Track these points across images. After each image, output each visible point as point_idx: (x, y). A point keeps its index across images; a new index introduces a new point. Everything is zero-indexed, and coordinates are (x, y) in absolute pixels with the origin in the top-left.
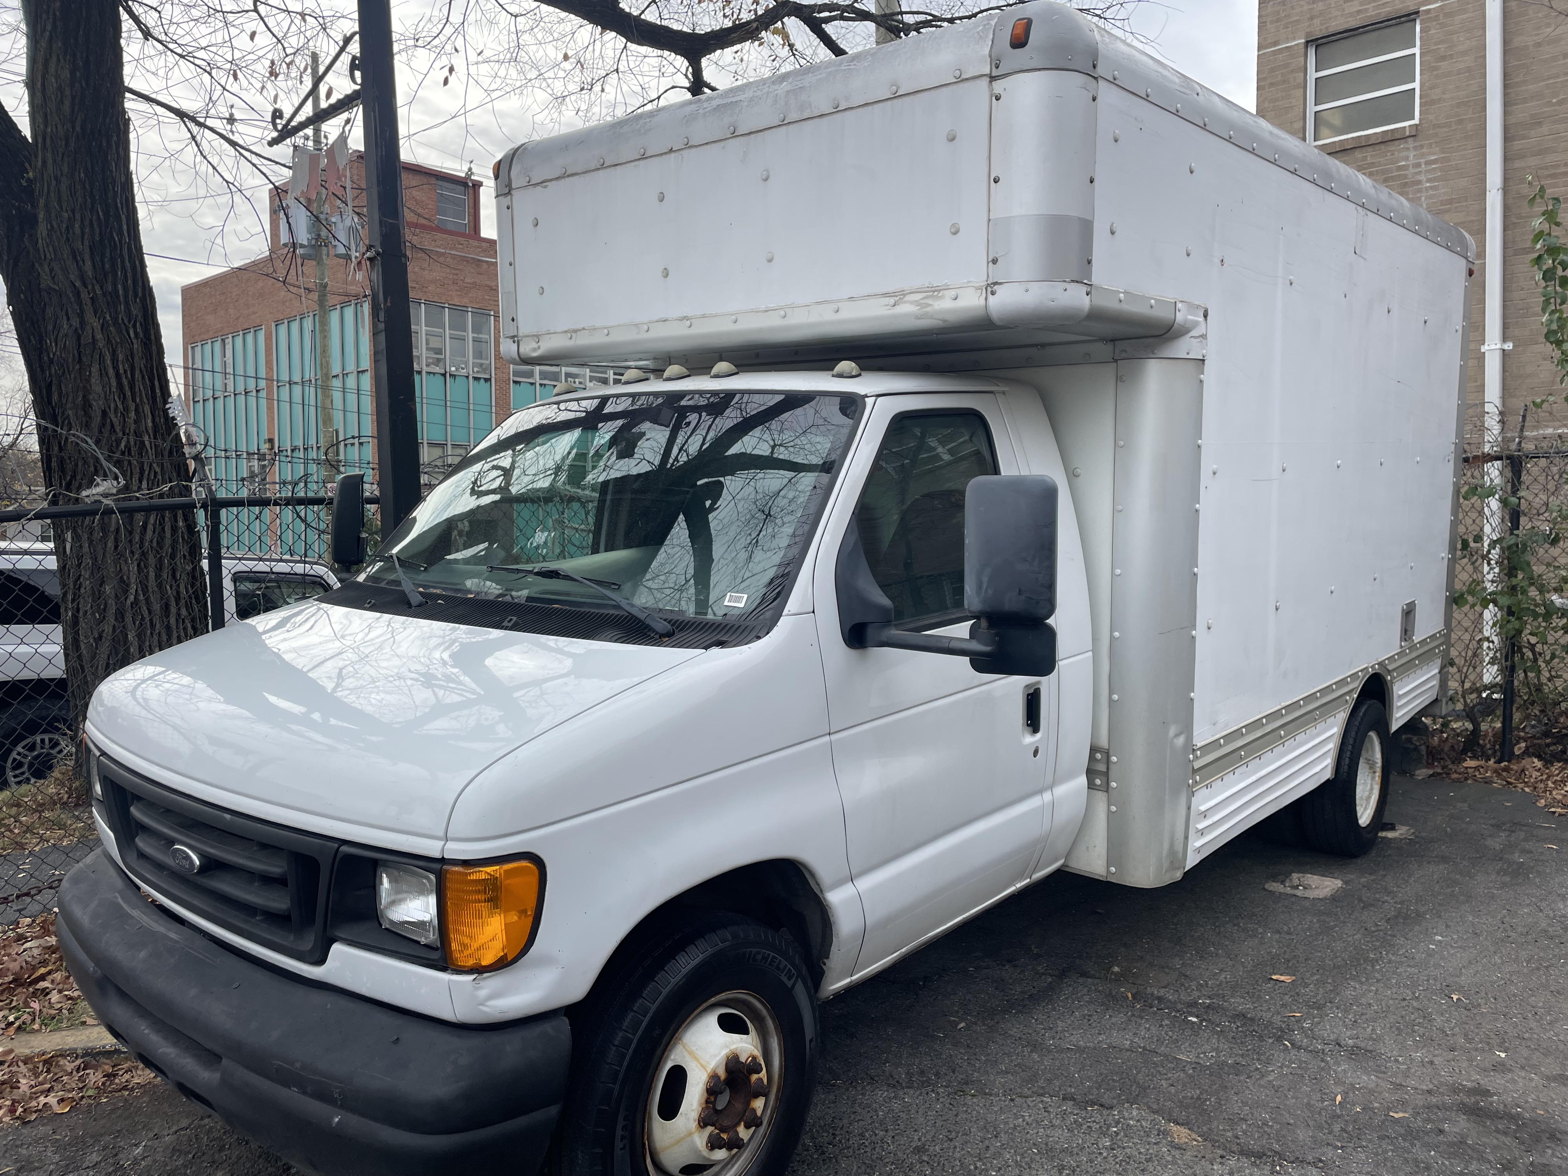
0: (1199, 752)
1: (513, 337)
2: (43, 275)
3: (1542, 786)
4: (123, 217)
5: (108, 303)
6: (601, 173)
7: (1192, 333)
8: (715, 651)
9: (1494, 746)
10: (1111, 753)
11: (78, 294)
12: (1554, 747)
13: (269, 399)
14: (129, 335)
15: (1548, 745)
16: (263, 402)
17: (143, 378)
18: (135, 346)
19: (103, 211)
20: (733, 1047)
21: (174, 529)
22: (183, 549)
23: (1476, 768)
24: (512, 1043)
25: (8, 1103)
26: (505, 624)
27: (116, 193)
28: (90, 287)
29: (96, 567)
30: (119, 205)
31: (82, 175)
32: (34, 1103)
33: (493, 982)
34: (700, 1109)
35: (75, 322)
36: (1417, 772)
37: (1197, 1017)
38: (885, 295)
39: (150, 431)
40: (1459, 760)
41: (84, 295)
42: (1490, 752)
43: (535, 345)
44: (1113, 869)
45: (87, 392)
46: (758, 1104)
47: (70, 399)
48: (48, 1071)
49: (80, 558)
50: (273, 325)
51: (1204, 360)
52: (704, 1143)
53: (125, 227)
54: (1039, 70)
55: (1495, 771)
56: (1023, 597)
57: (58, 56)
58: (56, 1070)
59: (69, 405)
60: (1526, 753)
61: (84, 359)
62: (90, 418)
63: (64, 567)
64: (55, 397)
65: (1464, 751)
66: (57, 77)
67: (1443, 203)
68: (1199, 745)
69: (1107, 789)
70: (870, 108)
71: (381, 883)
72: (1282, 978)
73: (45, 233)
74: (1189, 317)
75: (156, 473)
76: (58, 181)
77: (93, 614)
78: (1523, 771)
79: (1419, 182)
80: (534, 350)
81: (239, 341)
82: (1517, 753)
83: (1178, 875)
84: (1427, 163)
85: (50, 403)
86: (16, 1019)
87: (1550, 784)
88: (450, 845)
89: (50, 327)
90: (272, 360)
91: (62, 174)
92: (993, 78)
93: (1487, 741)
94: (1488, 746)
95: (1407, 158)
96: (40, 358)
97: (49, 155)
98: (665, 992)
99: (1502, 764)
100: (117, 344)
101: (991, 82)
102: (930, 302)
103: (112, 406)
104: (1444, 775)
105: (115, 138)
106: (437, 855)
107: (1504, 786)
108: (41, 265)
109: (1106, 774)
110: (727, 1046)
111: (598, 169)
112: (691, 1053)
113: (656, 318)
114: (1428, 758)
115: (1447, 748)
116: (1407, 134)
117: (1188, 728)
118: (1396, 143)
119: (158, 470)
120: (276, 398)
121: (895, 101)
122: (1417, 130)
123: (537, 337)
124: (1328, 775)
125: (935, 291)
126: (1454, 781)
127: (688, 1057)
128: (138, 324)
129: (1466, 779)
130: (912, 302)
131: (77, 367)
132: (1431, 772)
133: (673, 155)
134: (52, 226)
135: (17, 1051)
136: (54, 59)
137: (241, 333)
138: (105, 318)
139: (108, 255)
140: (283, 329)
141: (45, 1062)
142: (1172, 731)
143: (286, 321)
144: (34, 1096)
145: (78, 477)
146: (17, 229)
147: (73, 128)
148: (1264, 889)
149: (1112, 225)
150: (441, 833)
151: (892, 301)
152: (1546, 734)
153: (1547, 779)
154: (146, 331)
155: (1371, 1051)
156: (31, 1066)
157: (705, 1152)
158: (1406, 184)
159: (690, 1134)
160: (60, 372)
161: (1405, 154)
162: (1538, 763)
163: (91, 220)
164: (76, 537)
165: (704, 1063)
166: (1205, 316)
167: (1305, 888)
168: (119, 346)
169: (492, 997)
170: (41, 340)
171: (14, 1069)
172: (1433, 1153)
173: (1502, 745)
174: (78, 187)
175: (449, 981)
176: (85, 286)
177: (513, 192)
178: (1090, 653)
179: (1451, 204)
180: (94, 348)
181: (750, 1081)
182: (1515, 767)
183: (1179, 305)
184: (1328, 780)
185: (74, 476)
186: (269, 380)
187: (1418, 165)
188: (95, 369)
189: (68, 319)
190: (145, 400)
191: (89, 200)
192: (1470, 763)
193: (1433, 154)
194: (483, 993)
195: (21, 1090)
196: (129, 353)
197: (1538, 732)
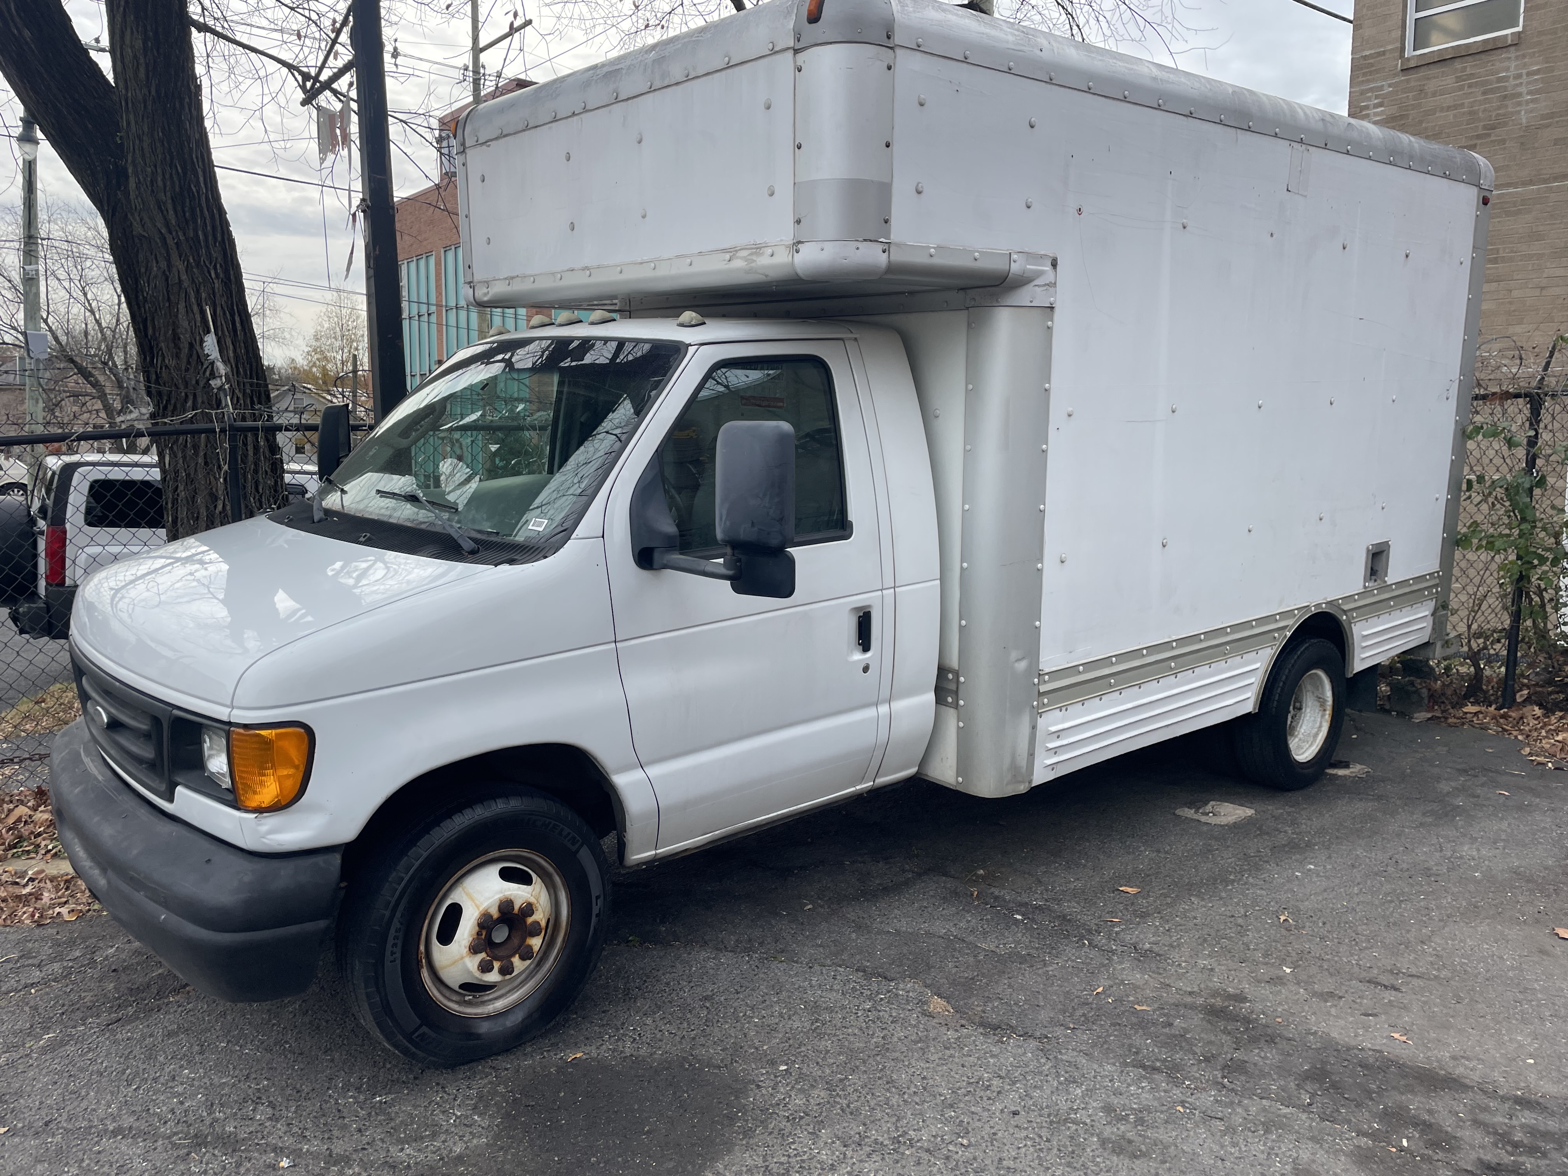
0: (1047, 677)
1: (470, 283)
2: (135, 224)
3: (1535, 734)
4: (199, 171)
5: (191, 248)
6: (527, 133)
7: (1036, 282)
8: (505, 567)
9: (1497, 692)
10: (960, 674)
11: (164, 239)
12: (1556, 696)
13: (439, 324)
14: (210, 276)
15: (1550, 693)
16: (434, 327)
17: (224, 314)
18: (217, 285)
19: (180, 165)
20: (507, 893)
21: (256, 448)
22: (265, 466)
23: (1476, 714)
24: (286, 870)
25: (31, 910)
26: (362, 539)
27: (191, 149)
28: (174, 233)
29: (190, 480)
30: (195, 160)
31: (160, 134)
32: (51, 912)
33: (271, 821)
34: (471, 939)
35: (163, 265)
36: (1416, 715)
37: (1023, 915)
38: (724, 251)
39: (232, 361)
40: (1459, 704)
41: (171, 242)
42: (1492, 698)
43: (485, 291)
44: (960, 779)
45: (175, 326)
46: (536, 943)
47: (162, 332)
48: (67, 889)
49: (177, 472)
50: (442, 251)
51: (1052, 308)
52: (476, 967)
53: (201, 179)
54: (831, 43)
55: (1494, 718)
56: (756, 529)
57: (132, 29)
58: (74, 888)
59: (161, 338)
60: (1528, 701)
61: (172, 298)
62: (179, 349)
63: (165, 478)
64: (150, 332)
65: (1466, 697)
66: (132, 47)
67: (1543, 117)
68: (1047, 670)
69: (956, 706)
70: (710, 77)
71: (205, 742)
72: (1129, 890)
73: (134, 185)
74: (1028, 267)
75: (238, 398)
76: (141, 140)
77: (189, 521)
78: (1522, 718)
79: (1520, 95)
80: (486, 294)
81: (413, 266)
82: (1519, 700)
83: (1023, 788)
84: (1529, 74)
85: (146, 336)
86: (53, 848)
87: (1544, 733)
88: (235, 712)
89: (143, 270)
90: (441, 285)
91: (143, 133)
92: (796, 51)
93: (1490, 688)
94: (1491, 692)
95: (1507, 69)
96: (137, 297)
97: (132, 117)
98: (437, 843)
99: (1502, 712)
100: (200, 283)
101: (795, 54)
102: (754, 258)
103: (198, 338)
104: (1443, 720)
105: (187, 100)
106: (225, 718)
107: (1498, 732)
108: (132, 214)
109: (956, 692)
110: (501, 892)
111: (524, 130)
112: (468, 894)
113: (566, 269)
114: (1429, 702)
115: (1449, 692)
116: (1509, 42)
117: (1033, 652)
118: (1499, 51)
119: (240, 396)
120: (444, 323)
121: (729, 71)
122: (1519, 38)
123: (487, 283)
124: (1249, 707)
125: (757, 249)
126: (1450, 726)
127: (465, 897)
128: (218, 266)
129: (1463, 724)
130: (741, 258)
131: (167, 305)
132: (1429, 715)
133: (575, 118)
134: (139, 180)
135: (47, 872)
136: (129, 30)
137: (415, 259)
138: (188, 261)
139: (188, 204)
140: (451, 255)
141: (66, 881)
142: (1014, 655)
143: (453, 247)
144: (52, 907)
145: (173, 402)
146: (114, 182)
147: (150, 93)
148: (1174, 814)
149: (919, 183)
150: (229, 703)
151: (727, 256)
152: (1550, 682)
153: (1542, 728)
154: (226, 272)
155: (1160, 955)
156: (54, 884)
157: (478, 974)
158: (1505, 97)
159: (462, 958)
160: (153, 310)
161: (1506, 64)
162: (1538, 711)
163: (171, 174)
164: (173, 455)
165: (478, 903)
166: (1054, 264)
167: (1214, 815)
168: (202, 286)
169: (271, 832)
170: (137, 282)
171: (42, 885)
172: (1149, 1041)
173: (1504, 691)
174: (158, 144)
175: (240, 817)
176: (171, 233)
177: (467, 151)
178: (938, 582)
179: (1552, 118)
180: (180, 287)
181: (525, 922)
182: (1513, 714)
183: (1014, 256)
184: (1250, 713)
185: (168, 401)
186: (439, 305)
187: (1519, 76)
188: (182, 306)
189: (157, 262)
190: (227, 333)
191: (168, 157)
192: (1470, 708)
193: (1537, 64)
194: (264, 828)
195: (43, 901)
196: (211, 292)
197: (1541, 680)
